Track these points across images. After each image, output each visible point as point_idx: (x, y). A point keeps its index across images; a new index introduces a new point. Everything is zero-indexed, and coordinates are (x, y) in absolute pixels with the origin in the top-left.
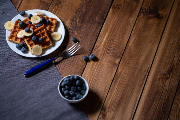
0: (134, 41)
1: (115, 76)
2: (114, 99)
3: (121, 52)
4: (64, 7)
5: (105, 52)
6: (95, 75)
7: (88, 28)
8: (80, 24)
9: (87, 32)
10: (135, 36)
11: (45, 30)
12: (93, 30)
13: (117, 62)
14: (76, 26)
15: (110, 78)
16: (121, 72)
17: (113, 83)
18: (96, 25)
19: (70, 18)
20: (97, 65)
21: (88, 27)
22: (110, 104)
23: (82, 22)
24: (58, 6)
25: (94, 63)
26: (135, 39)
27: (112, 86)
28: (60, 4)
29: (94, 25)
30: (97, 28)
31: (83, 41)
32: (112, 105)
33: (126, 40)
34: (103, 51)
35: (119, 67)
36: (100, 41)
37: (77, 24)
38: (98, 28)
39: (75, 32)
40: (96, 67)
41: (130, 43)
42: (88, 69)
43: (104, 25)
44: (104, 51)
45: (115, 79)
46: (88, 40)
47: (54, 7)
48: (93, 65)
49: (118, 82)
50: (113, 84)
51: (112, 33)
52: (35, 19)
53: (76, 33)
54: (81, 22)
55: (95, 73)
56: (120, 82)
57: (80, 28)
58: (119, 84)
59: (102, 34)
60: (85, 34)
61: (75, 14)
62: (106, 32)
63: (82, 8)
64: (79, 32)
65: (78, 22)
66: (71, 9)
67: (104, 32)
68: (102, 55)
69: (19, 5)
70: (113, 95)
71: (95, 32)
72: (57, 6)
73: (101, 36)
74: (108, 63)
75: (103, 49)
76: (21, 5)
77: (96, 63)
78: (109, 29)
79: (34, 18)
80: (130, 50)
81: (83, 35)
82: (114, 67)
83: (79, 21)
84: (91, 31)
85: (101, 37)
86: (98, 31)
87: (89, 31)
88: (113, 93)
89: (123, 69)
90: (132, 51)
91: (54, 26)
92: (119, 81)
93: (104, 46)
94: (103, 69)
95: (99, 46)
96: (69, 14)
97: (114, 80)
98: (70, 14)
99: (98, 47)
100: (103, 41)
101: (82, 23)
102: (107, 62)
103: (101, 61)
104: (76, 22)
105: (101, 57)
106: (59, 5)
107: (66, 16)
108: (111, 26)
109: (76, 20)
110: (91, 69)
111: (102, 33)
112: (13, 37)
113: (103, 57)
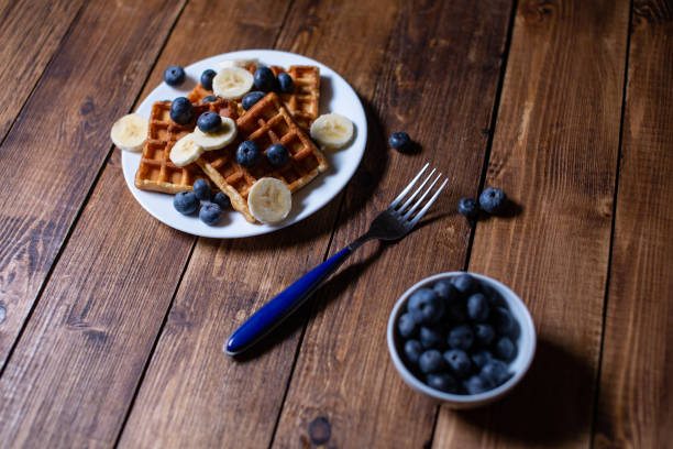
0: (647, 117)
1: (614, 269)
2: (637, 371)
3: (608, 166)
4: (333, 35)
5: (538, 173)
6: (520, 273)
7: (444, 93)
8: (408, 83)
9: (447, 107)
10: (643, 100)
11: (281, 110)
12: (469, 99)
13: (603, 206)
14: (396, 94)
15: (592, 282)
16: (632, 248)
17: (613, 297)
18: (474, 79)
19: (366, 65)
20: (518, 231)
21: (446, 88)
22: (626, 398)
23: (418, 71)
24: (311, 32)
25: (503, 223)
26: (647, 110)
27: (610, 314)
28: (317, 26)
29: (466, 79)
30: (482, 88)
31: (436, 141)
32: (636, 399)
33: (611, 117)
34: (528, 171)
35: (618, 226)
36: (507, 133)
37: (397, 86)
38: (486, 90)
39: (397, 113)
40: (516, 240)
41: (632, 128)
42: (485, 252)
43: (507, 75)
44: (534, 171)
45: (614, 279)
46: (456, 136)
47: (296, 37)
48: (503, 234)
49: (635, 293)
50: (612, 305)
51: (550, 98)
52: (232, 81)
53: (401, 118)
54: (413, 76)
55: (522, 265)
56: (638, 289)
57: (413, 97)
58: (638, 300)
59: (509, 109)
60: (438, 118)
61: (382, 52)
62: (523, 98)
63: (406, 28)
64: (411, 112)
65: (399, 78)
66: (364, 35)
67: (513, 99)
68: (532, 188)
70: (626, 353)
71: (477, 103)
72: (306, 35)
73: (507, 116)
74: (563, 218)
75: (529, 163)
77: (513, 224)
78: (530, 85)
79: (228, 79)
80: (639, 152)
81: (433, 120)
82: (594, 232)
83: (404, 74)
84: (460, 101)
85: (510, 121)
86: (489, 99)
87: (451, 104)
88: (627, 344)
89: (637, 232)
90: (653, 158)
91: (314, 95)
92: (635, 286)
93: (529, 153)
94: (549, 244)
95: (509, 154)
96: (358, 55)
97: (613, 287)
98: (363, 53)
99: (505, 160)
100: (518, 134)
101: (417, 79)
102: (561, 212)
103: (533, 214)
104: (394, 79)
105: (530, 197)
106: (315, 29)
107: (347, 62)
108: (535, 76)
109: (391, 72)
110: (501, 248)
111: (509, 103)
112: (155, 172)
113: (535, 197)
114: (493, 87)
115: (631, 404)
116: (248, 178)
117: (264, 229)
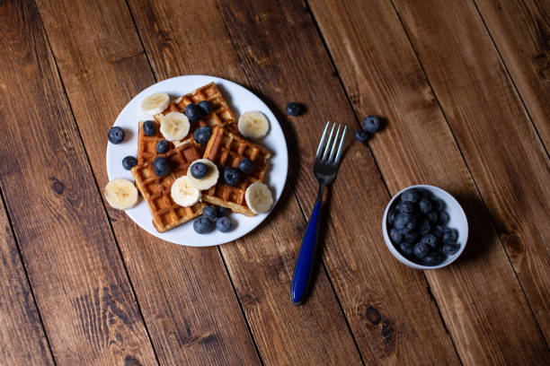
0: (415, 18)
1: (455, 133)
2: (499, 189)
3: (415, 66)
4: (187, 41)
5: (380, 89)
6: (411, 163)
7: (292, 58)
8: (263, 60)
9: (300, 68)
10: (406, 6)
12: (309, 54)
13: (428, 97)
14: (262, 72)
15: (449, 148)
16: (457, 115)
17: (464, 151)
18: (302, 36)
19: (226, 58)
20: (393, 135)
21: (290, 53)
22: (502, 208)
23: (265, 50)
24: (169, 46)
25: (383, 135)
26: (413, 13)
27: (469, 163)
28: (169, 39)
29: (298, 40)
30: (312, 43)
31: (311, 98)
32: (507, 205)
33: (397, 28)
34: (374, 91)
35: (442, 104)
36: (347, 70)
37: (259, 66)
38: (315, 42)
39: (273, 87)
40: (396, 141)
41: (412, 31)
42: (386, 159)
43: (320, 25)
44: (378, 90)
45: (459, 140)
46: (319, 86)
47: (162, 56)
48: (386, 141)
49: (473, 143)
50: (467, 157)
51: (355, 32)
52: (175, 126)
53: (278, 90)
54: (264, 55)
55: (409, 157)
56: (474, 139)
57: (274, 67)
58: (477, 147)
59: (336, 51)
60: (300, 78)
61: (229, 41)
62: (340, 38)
63: (232, 14)
64: (281, 81)
65: (256, 59)
66: (208, 34)
67: (335, 42)
68: (385, 104)
69: (69, 113)
70: (488, 181)
71: (316, 55)
72: (167, 50)
73: (339, 57)
74: (412, 114)
75: (372, 86)
76: (74, 107)
77: (389, 133)
78: (338, 25)
80: (426, 47)
81: (298, 82)
82: (433, 115)
83: (256, 53)
84: (305, 60)
85: (343, 60)
86: (321, 49)
87: (301, 64)
88: (486, 177)
89: (453, 104)
90: (434, 47)
92: (471, 139)
93: (367, 77)
94: (415, 136)
95: (357, 85)
96: (215, 52)
97: (461, 145)
98: (217, 48)
99: (358, 90)
100: (353, 68)
101: (268, 55)
102: (409, 110)
103: (394, 120)
104: (253, 60)
105: (386, 109)
106: (169, 42)
107: (213, 61)
108: (336, 17)
109: (247, 55)
110: (393, 155)
111: (334, 46)
112: (167, 216)
113: (389, 107)
114: (317, 39)
115: (506, 209)
116: (236, 191)
117: (262, 217)
